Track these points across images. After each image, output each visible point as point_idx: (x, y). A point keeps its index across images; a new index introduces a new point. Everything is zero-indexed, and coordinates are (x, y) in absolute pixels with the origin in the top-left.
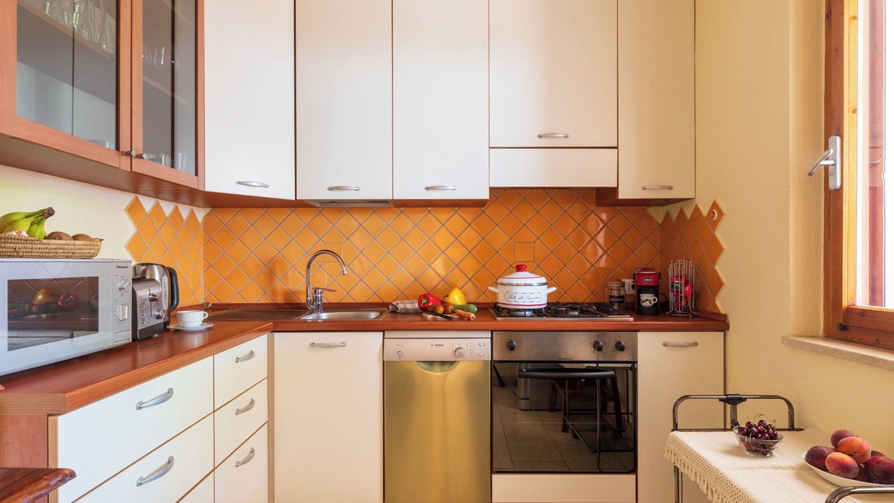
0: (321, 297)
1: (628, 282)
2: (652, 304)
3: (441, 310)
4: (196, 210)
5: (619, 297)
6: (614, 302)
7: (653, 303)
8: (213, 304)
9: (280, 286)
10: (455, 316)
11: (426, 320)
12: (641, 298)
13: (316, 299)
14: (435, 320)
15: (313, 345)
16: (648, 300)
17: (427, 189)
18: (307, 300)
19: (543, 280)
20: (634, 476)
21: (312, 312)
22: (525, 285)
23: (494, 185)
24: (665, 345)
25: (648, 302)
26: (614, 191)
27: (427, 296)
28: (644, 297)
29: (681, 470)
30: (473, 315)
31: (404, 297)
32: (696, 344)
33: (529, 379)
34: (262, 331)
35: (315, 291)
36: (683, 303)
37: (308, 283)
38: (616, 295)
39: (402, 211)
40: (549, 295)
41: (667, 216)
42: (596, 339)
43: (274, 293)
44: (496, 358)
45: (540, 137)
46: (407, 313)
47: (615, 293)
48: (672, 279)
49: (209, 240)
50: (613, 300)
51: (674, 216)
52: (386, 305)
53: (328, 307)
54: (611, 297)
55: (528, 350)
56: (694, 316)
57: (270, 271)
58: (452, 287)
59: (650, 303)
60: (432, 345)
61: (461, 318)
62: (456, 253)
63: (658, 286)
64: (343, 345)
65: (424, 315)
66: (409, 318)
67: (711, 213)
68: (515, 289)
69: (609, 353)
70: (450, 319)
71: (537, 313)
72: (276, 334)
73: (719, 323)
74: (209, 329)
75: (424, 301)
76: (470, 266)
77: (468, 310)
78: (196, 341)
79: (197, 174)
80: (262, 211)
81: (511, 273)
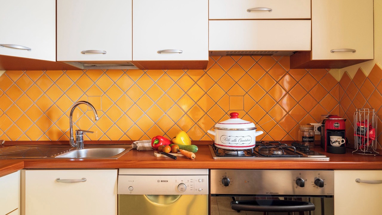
0: (82, 137)
2: (340, 145)
3: (168, 149)
5: (310, 138)
6: (306, 141)
7: (341, 143)
8: (6, 142)
9: (55, 128)
10: (179, 156)
11: (156, 159)
12: (331, 139)
13: (78, 138)
14: (162, 159)
15: (58, 180)
16: (337, 141)
17: (160, 52)
18: (71, 139)
19: (252, 125)
21: (73, 150)
22: (238, 130)
23: (212, 49)
24: (358, 181)
25: (337, 143)
27: (159, 138)
28: (334, 138)
30: (193, 155)
31: (147, 136)
34: (15, 169)
35: (77, 132)
36: (368, 144)
37: (71, 127)
38: (307, 136)
39: (145, 73)
40: (257, 138)
41: (345, 75)
42: (297, 176)
43: (51, 133)
44: (213, 192)
45: (249, 11)
46: (143, 150)
47: (306, 134)
48: (358, 124)
50: (305, 139)
53: (87, 144)
54: (303, 137)
55: (241, 185)
56: (377, 155)
57: (48, 117)
58: (179, 130)
59: (339, 144)
60: (158, 181)
61: (184, 157)
63: (344, 130)
64: (84, 180)
65: (155, 154)
68: (229, 133)
69: (310, 189)
70: (174, 158)
71: (249, 153)
75: (156, 142)
77: (190, 150)
81: (227, 119)
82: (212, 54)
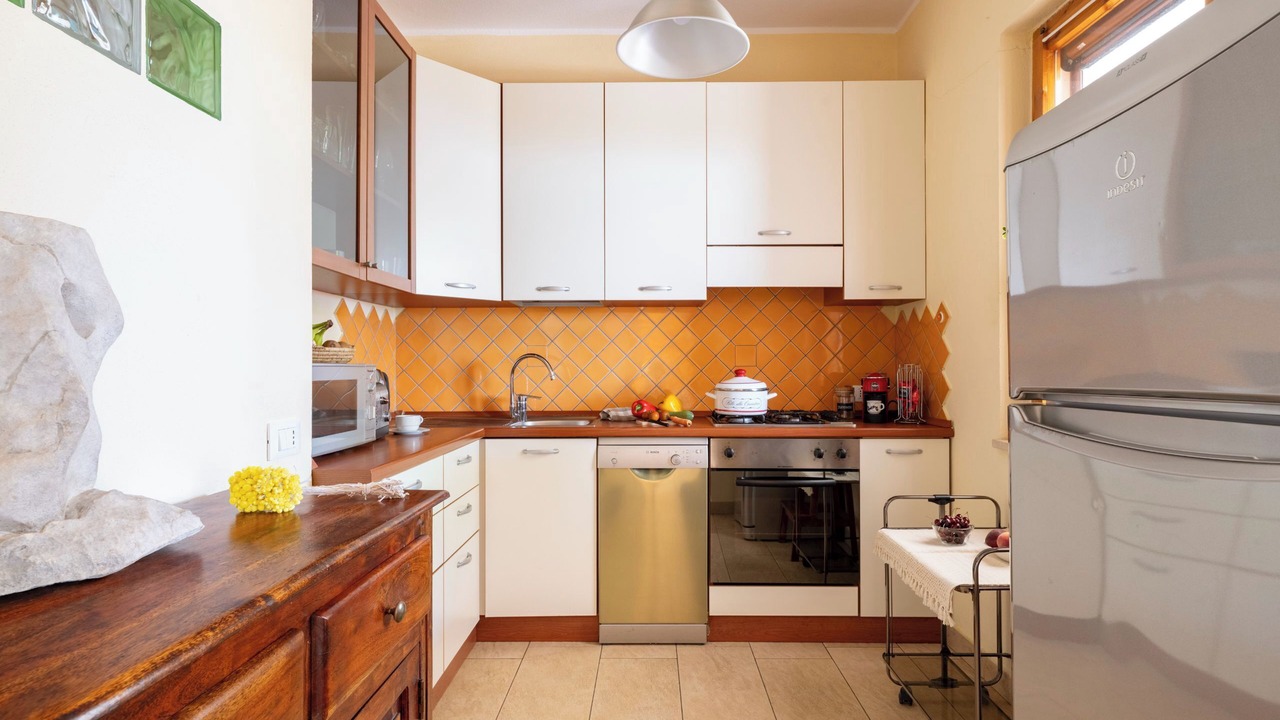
0: (525, 404)
1: (858, 388)
2: (879, 412)
3: (656, 416)
4: (390, 310)
5: (847, 405)
6: (843, 410)
7: (880, 410)
9: (480, 392)
10: (670, 423)
11: (641, 426)
12: (869, 405)
13: (520, 407)
14: (649, 426)
15: (525, 452)
16: (875, 406)
17: (642, 289)
18: (511, 408)
19: (763, 385)
20: (856, 588)
21: (516, 421)
22: (744, 390)
23: (712, 284)
24: (888, 452)
25: (875, 410)
26: (840, 291)
27: (641, 402)
28: (871, 403)
29: (891, 566)
30: (689, 422)
31: (614, 404)
32: (920, 452)
33: (747, 488)
34: (475, 437)
35: (519, 398)
36: (911, 410)
37: (512, 389)
38: (845, 402)
39: (611, 312)
40: (769, 401)
41: (902, 317)
42: (817, 446)
43: (472, 400)
44: (713, 465)
45: (761, 234)
46: (619, 420)
47: (844, 400)
48: (900, 385)
49: (401, 342)
50: (841, 407)
51: (908, 316)
52: (595, 413)
53: (531, 416)
54: (839, 404)
55: (747, 457)
56: (922, 424)
57: (468, 374)
58: (666, 394)
59: (877, 410)
60: (648, 452)
61: (677, 425)
62: (671, 357)
63: (886, 393)
64: (556, 451)
65: (639, 422)
66: (622, 425)
67: (939, 314)
68: (734, 394)
70: (666, 425)
71: (756, 419)
72: (487, 441)
73: (945, 430)
74: (425, 434)
75: (638, 408)
76: (686, 371)
77: (685, 417)
78: (414, 444)
79: (409, 278)
80: (460, 311)
81: (730, 378)
82: (711, 291)
